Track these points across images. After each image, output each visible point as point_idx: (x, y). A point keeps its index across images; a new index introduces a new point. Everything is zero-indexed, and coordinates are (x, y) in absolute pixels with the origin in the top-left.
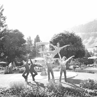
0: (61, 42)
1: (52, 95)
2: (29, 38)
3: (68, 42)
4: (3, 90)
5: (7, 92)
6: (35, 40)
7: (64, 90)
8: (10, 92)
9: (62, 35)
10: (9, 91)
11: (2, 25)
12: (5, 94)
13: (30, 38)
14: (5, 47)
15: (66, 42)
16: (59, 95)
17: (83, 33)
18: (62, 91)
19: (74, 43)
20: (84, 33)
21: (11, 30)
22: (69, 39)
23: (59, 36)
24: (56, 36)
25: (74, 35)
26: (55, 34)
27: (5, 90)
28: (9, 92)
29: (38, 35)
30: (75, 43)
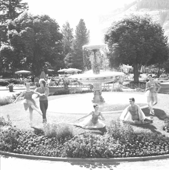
0: (125, 36)
1: (117, 149)
2: (66, 25)
3: (138, 35)
4: (34, 140)
5: (41, 143)
6: (77, 28)
7: (137, 140)
8: (47, 144)
9: (127, 23)
10: (44, 140)
11: (19, 3)
12: (38, 147)
13: (68, 25)
14: (28, 48)
15: (135, 36)
16: (128, 149)
17: (163, 11)
18: (133, 140)
19: (149, 38)
20: (165, 11)
21: (35, 18)
22: (140, 30)
23: (121, 24)
24: (116, 26)
25: (149, 23)
26: (114, 20)
27: (39, 140)
28: (45, 142)
29: (82, 20)
30: (151, 38)
